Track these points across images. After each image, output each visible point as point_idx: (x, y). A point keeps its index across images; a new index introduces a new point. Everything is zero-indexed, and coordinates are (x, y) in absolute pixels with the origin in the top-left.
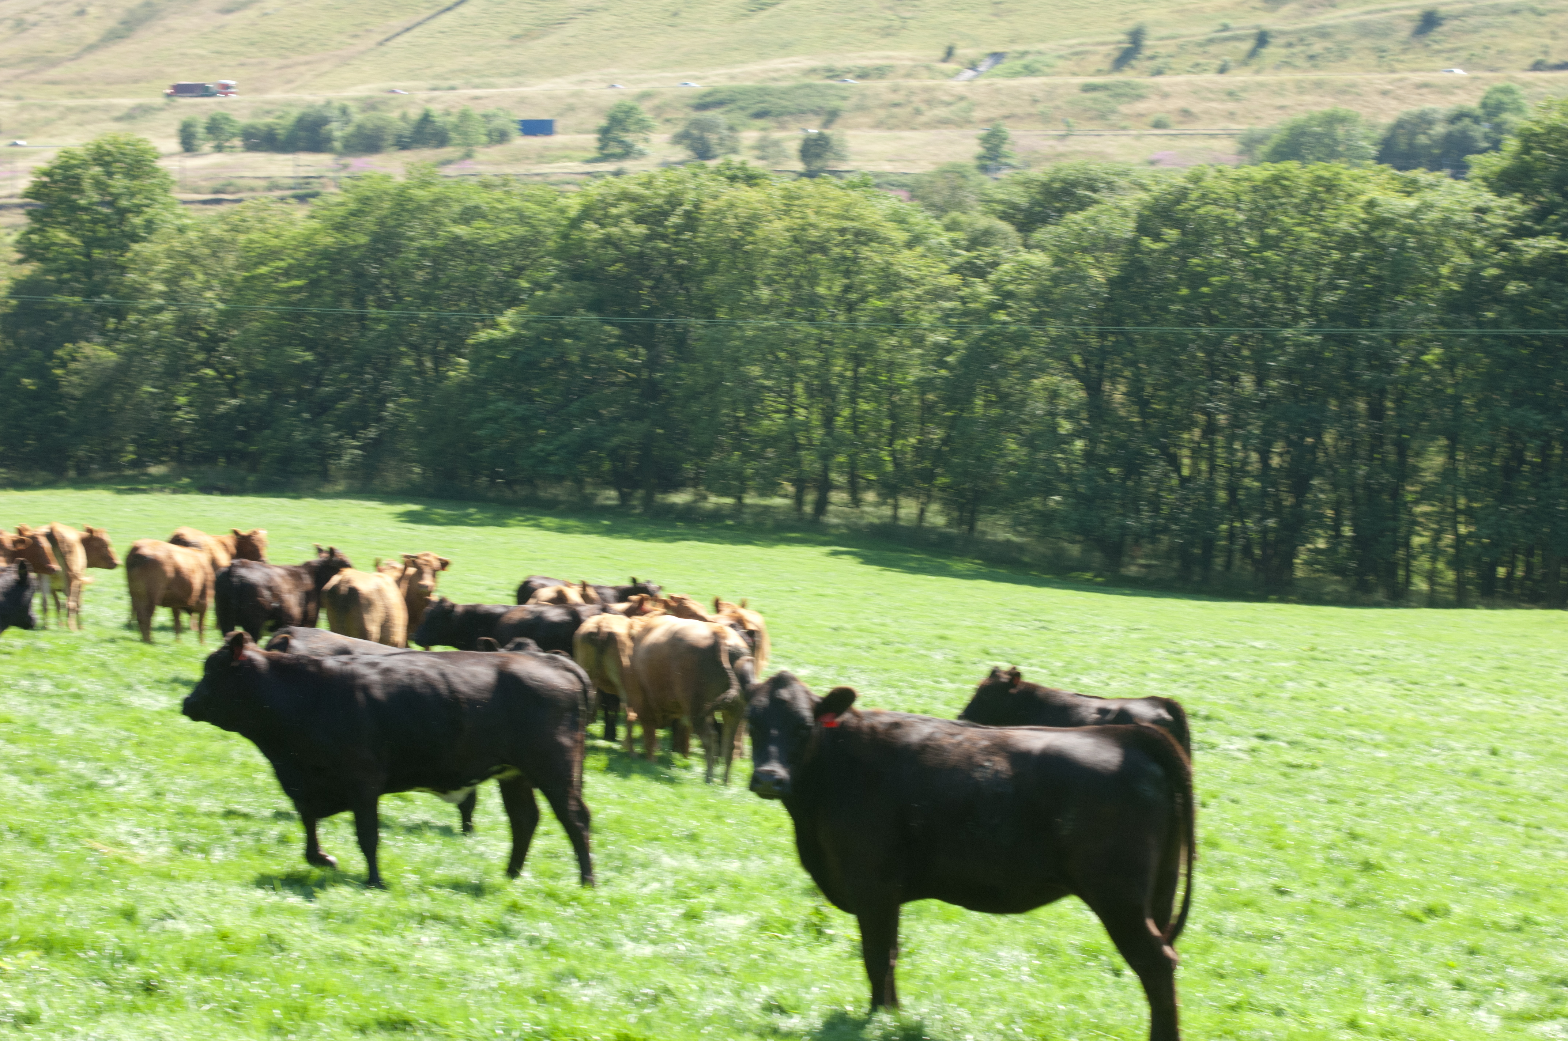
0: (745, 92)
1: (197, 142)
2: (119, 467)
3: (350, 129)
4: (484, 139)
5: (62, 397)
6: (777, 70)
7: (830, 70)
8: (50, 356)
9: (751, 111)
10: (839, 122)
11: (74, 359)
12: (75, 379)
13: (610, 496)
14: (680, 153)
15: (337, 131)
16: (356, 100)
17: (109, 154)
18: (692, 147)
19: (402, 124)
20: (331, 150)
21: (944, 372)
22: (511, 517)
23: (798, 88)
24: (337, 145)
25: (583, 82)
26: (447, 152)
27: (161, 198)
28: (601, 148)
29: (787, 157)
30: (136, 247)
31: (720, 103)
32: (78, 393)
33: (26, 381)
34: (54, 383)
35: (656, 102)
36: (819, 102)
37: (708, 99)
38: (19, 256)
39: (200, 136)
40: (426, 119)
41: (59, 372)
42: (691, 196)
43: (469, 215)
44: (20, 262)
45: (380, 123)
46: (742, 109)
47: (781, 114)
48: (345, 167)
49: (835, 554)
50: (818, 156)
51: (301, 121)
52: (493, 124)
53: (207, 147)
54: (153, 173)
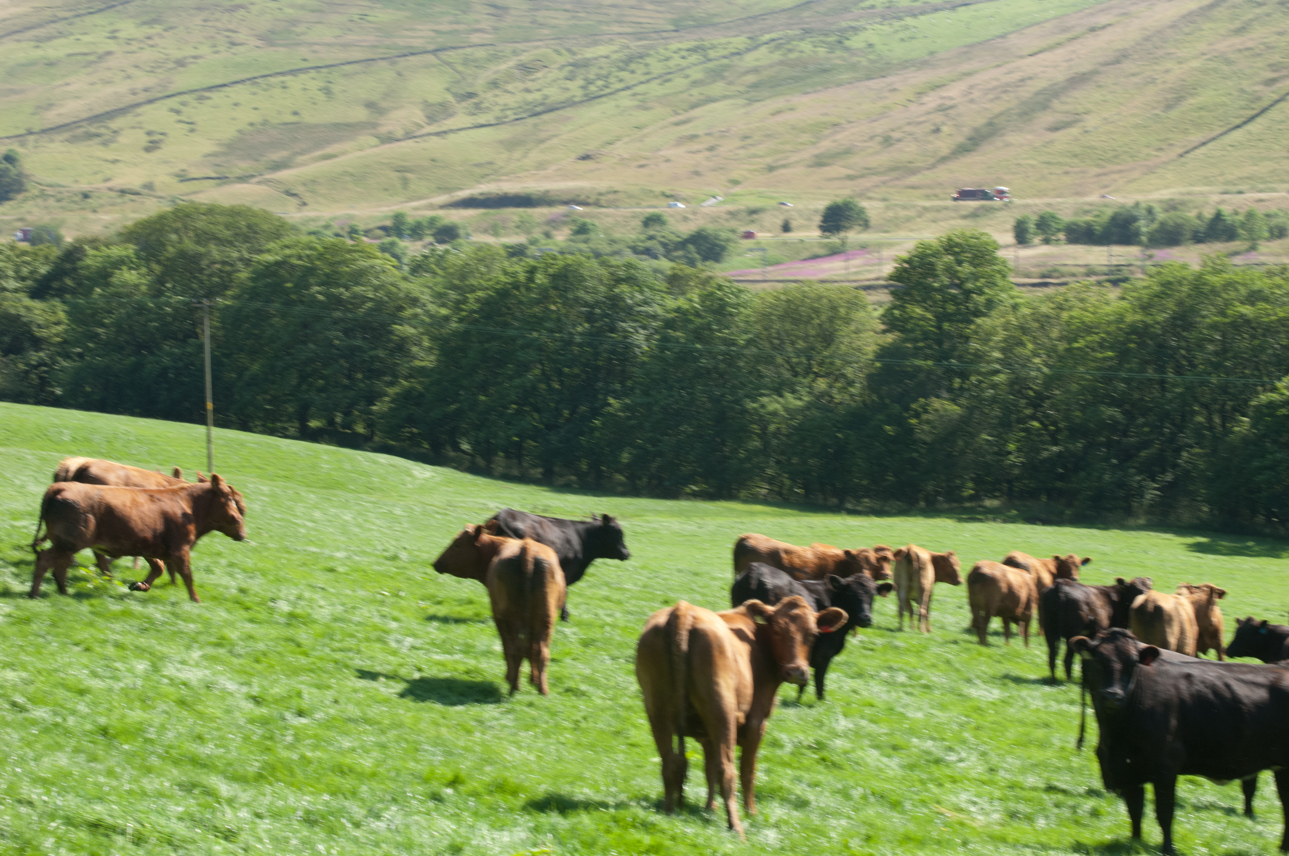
1: (1029, 236)
2: (961, 500)
3: (1155, 226)
4: (1266, 234)
5: (915, 442)
8: (907, 409)
11: (926, 412)
12: (926, 427)
15: (1144, 227)
16: (1161, 201)
17: (957, 245)
19: (1198, 222)
20: (1139, 243)
22: (1284, 550)
24: (1144, 239)
26: (1235, 245)
27: (1000, 282)
30: (979, 321)
32: (928, 439)
33: (887, 428)
34: (910, 430)
38: (883, 327)
39: (1031, 231)
40: (1218, 216)
41: (913, 421)
43: (1254, 297)
44: (884, 332)
45: (1179, 221)
48: (1150, 257)
51: (1114, 219)
52: (1274, 222)
53: (1037, 240)
54: (993, 261)
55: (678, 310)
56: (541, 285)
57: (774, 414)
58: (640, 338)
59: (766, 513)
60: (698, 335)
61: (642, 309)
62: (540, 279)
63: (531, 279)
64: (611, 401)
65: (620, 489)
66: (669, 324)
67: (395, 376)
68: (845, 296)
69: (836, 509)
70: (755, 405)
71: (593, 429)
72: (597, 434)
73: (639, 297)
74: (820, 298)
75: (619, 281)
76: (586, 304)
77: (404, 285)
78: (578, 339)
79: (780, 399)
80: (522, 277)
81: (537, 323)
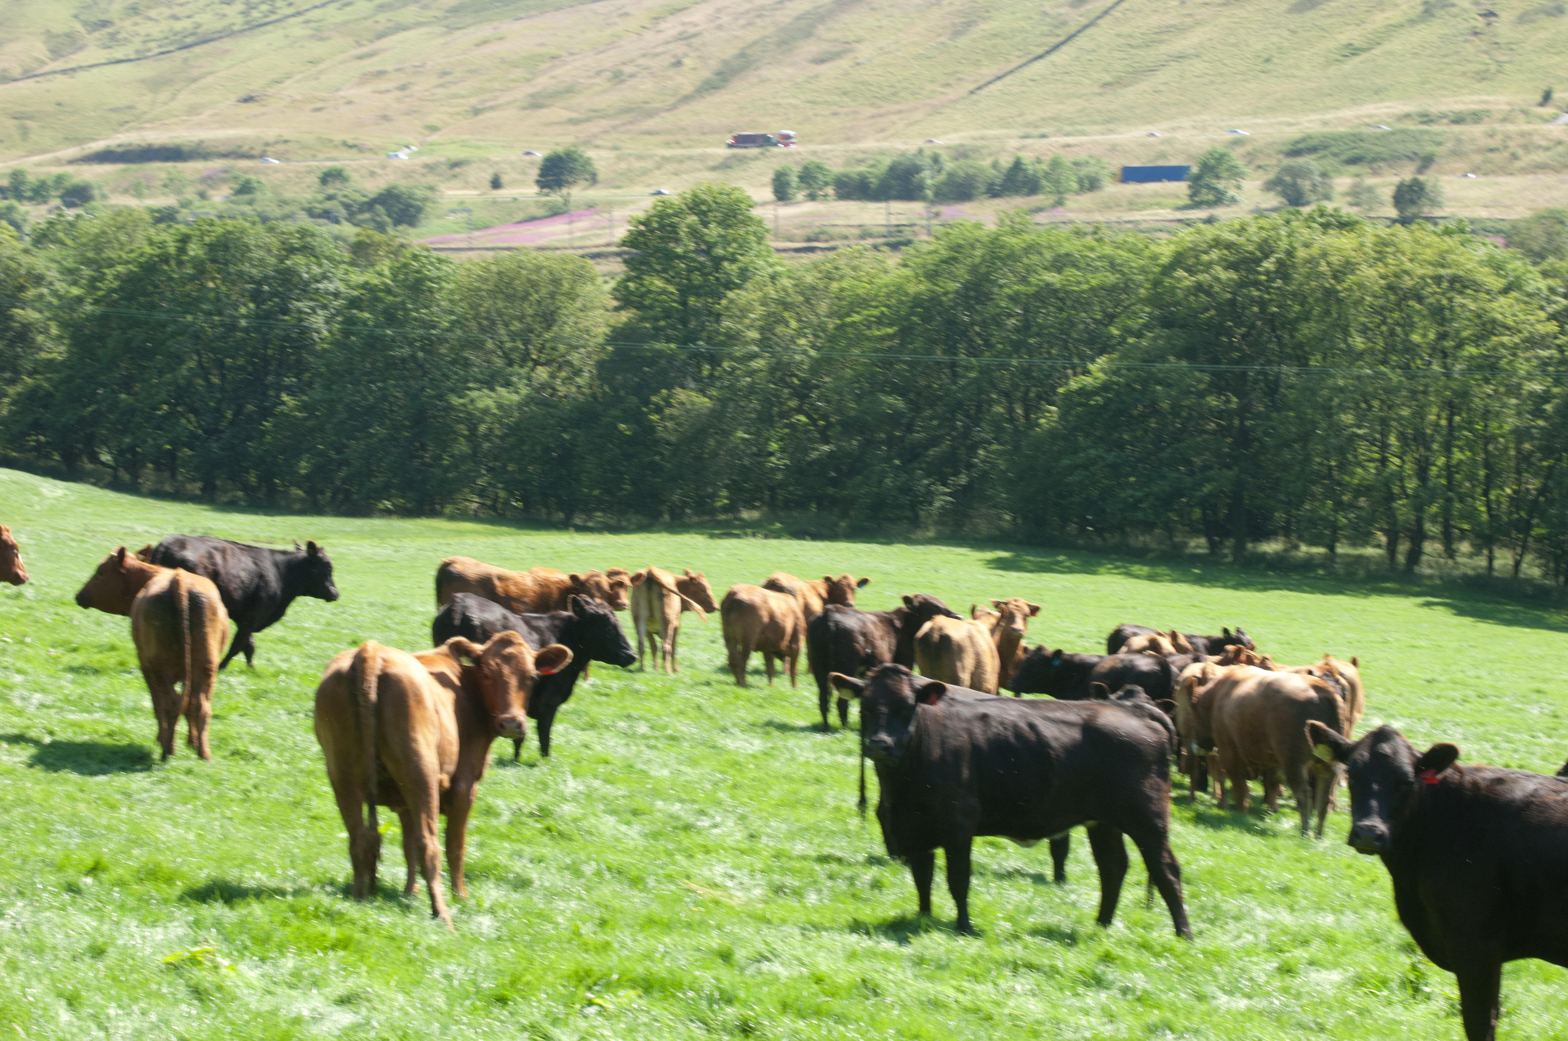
0: (1338, 138)
1: (791, 191)
2: (714, 511)
3: (942, 177)
4: (1075, 186)
5: (657, 442)
6: (1370, 116)
7: (1426, 115)
8: (647, 402)
9: (1344, 157)
10: (1434, 167)
11: (669, 405)
12: (669, 424)
13: (1198, 544)
14: (1272, 200)
15: (929, 179)
16: (948, 148)
17: (704, 202)
18: (1284, 194)
19: (994, 172)
20: (924, 198)
21: (1541, 423)
22: (1100, 564)
23: (1393, 133)
24: (929, 193)
25: (1174, 129)
26: (1038, 200)
27: (755, 247)
28: (1191, 196)
29: (1382, 204)
30: (731, 295)
31: (1313, 150)
32: (673, 439)
33: (622, 426)
34: (651, 428)
35: (1249, 148)
36: (1414, 147)
37: (1300, 146)
38: (615, 303)
39: (794, 184)
40: (1017, 165)
41: (655, 417)
42: (1284, 244)
43: (1060, 263)
44: (617, 309)
45: (971, 171)
46: (1335, 155)
47: (1374, 160)
48: (937, 215)
49: (1428, 604)
50: (1413, 202)
51: (892, 169)
52: (1084, 171)
53: (800, 196)
54: (748, 221)
55: (365, 286)
56: (195, 257)
57: (486, 411)
58: (318, 320)
59: (478, 532)
60: (390, 317)
61: (320, 286)
62: (194, 250)
63: (182, 250)
64: (285, 398)
65: (297, 506)
66: (354, 303)
67: (16, 371)
68: (570, 267)
69: (563, 525)
70: (461, 401)
71: (263, 434)
72: (268, 438)
73: (316, 270)
74: (538, 269)
75: (292, 250)
76: (252, 280)
77: (25, 259)
78: (243, 323)
79: (493, 394)
80: (172, 249)
81: (190, 304)
